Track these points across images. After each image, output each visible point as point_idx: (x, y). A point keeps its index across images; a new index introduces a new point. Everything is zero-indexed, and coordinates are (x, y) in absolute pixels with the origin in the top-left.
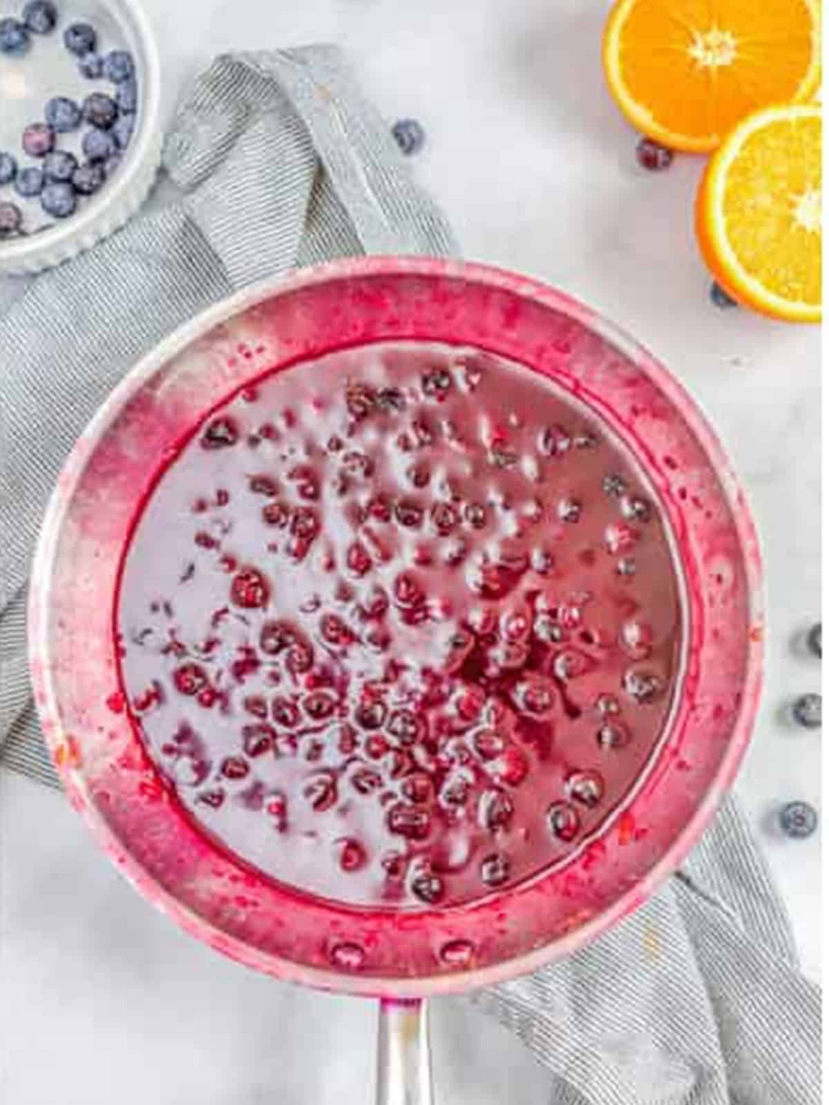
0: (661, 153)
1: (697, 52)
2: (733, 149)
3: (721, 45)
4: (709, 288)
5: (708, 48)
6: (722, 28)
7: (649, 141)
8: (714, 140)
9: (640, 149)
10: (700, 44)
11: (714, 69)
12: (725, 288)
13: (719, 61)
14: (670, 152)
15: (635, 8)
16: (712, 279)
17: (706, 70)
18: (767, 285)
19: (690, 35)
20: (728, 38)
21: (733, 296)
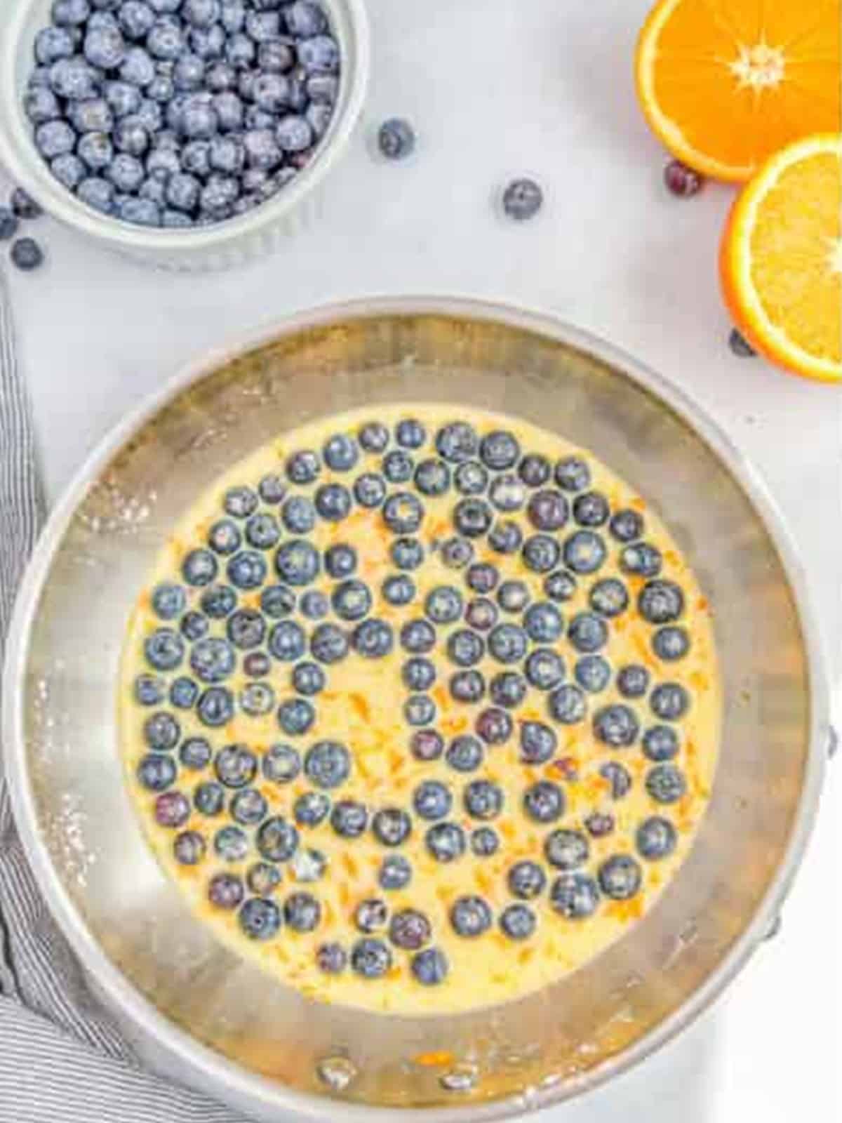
0: (690, 177)
1: (740, 68)
2: (768, 179)
3: (770, 62)
4: (727, 334)
5: (752, 64)
6: (772, 45)
7: (679, 164)
8: (751, 169)
9: (667, 171)
10: (745, 59)
11: (758, 90)
12: (744, 334)
13: (764, 81)
14: (701, 179)
15: (677, 10)
16: (732, 326)
17: (750, 89)
18: (791, 336)
19: (736, 48)
20: (777, 55)
21: (753, 345)
